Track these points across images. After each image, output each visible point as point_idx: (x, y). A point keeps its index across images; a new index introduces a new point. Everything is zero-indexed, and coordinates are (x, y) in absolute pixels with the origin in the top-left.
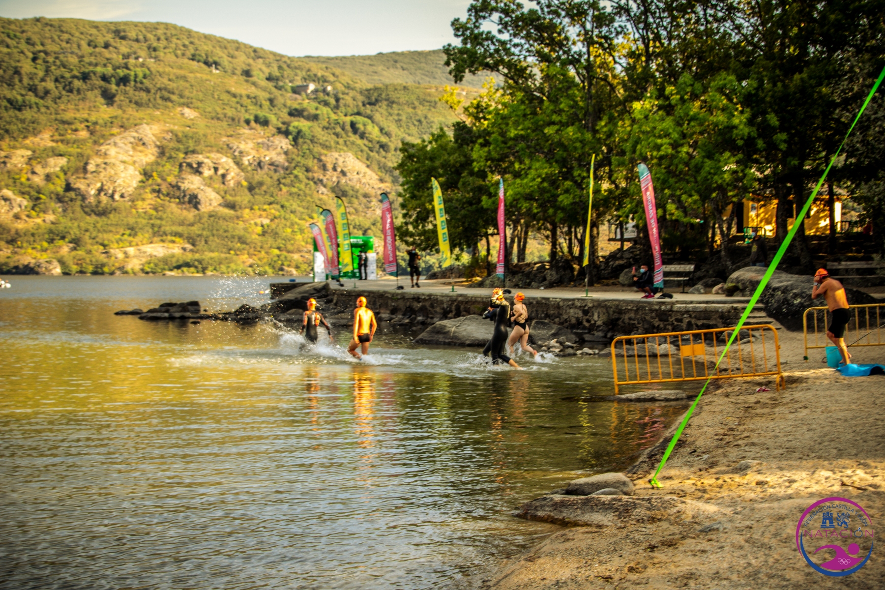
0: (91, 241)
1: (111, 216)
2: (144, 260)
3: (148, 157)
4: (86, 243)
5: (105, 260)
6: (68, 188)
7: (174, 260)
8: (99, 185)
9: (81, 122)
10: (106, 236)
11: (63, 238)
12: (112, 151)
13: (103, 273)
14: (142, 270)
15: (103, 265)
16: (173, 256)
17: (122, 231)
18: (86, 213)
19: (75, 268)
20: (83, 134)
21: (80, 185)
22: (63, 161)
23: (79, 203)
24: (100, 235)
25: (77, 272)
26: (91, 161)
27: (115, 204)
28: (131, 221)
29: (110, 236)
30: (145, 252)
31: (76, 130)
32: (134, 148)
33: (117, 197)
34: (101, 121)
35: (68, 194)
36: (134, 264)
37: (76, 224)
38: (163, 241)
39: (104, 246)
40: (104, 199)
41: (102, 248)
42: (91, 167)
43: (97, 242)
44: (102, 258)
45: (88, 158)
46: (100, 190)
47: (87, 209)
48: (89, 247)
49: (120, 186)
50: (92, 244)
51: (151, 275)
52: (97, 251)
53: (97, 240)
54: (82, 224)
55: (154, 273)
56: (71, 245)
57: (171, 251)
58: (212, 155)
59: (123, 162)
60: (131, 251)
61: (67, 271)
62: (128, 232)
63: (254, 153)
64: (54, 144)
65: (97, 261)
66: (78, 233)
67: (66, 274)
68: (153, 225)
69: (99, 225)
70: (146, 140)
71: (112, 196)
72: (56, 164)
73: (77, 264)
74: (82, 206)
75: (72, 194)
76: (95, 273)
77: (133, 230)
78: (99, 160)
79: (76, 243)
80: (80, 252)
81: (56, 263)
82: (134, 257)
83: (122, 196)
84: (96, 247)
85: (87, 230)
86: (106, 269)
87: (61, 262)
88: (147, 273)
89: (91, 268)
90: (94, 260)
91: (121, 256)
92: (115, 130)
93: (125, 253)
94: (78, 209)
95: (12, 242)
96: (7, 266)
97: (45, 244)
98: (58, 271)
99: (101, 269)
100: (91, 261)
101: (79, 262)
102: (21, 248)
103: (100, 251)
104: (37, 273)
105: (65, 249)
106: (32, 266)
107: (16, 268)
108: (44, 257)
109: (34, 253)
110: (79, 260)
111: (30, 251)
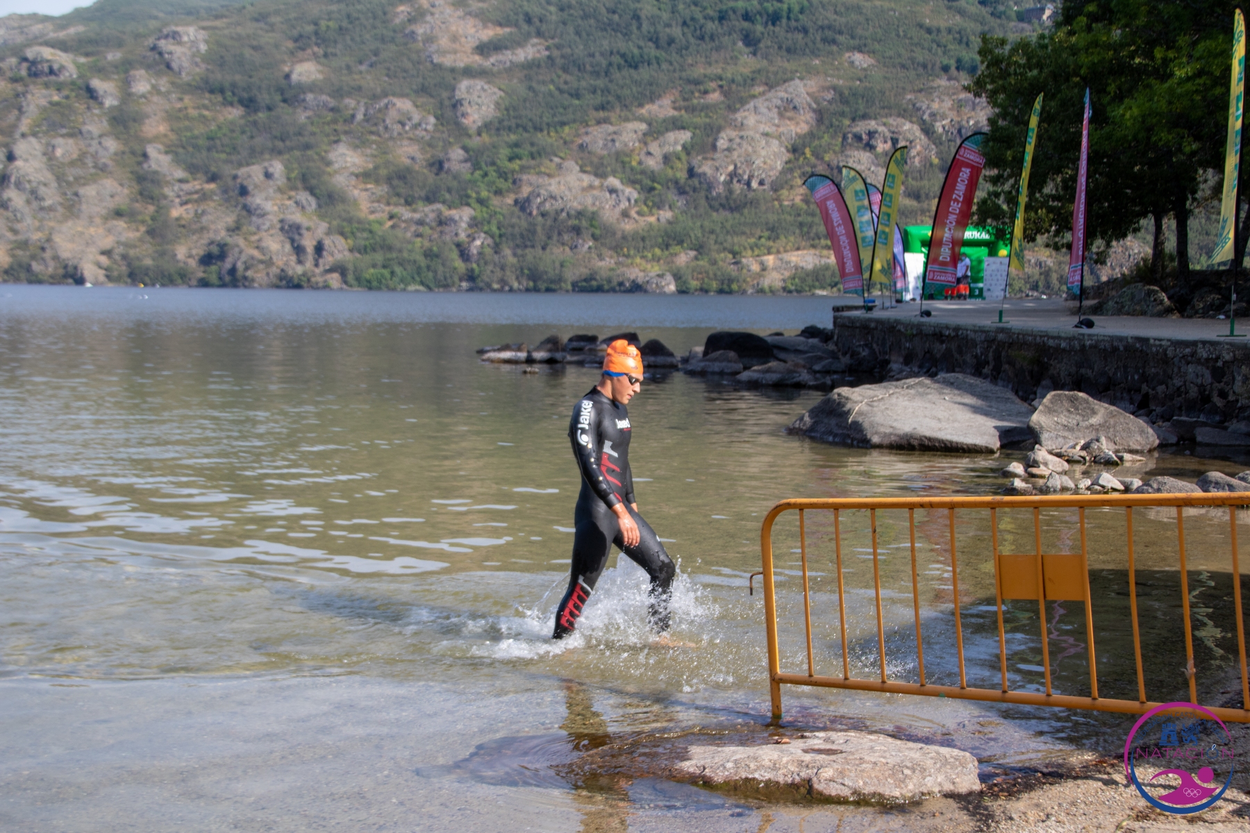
0: (716, 247)
1: (746, 211)
2: (787, 274)
3: (801, 125)
4: (710, 250)
5: (734, 274)
6: (691, 172)
7: (828, 274)
8: (731, 168)
9: (712, 80)
10: (736, 240)
11: (681, 243)
12: (751, 120)
13: (730, 292)
14: (784, 289)
15: (731, 281)
16: (827, 267)
17: (758, 233)
18: (711, 207)
19: (694, 284)
20: (715, 97)
21: (706, 168)
22: (685, 136)
23: (703, 193)
24: (729, 238)
25: (696, 290)
26: (723, 135)
27: (751, 195)
28: (772, 218)
29: (742, 240)
30: (788, 262)
31: (706, 92)
32: (781, 115)
33: (754, 184)
34: (739, 78)
35: (690, 182)
36: (774, 279)
37: (699, 224)
38: (813, 246)
39: (734, 254)
40: (737, 187)
41: (730, 256)
42: (722, 143)
43: (725, 249)
44: (732, 270)
45: (720, 129)
46: (733, 175)
47: (713, 203)
48: (715, 255)
49: (759, 168)
50: (719, 252)
51: (795, 294)
52: (723, 260)
53: (725, 245)
54: (706, 223)
55: (798, 291)
56: (692, 253)
57: (823, 261)
58: (891, 121)
59: (766, 135)
60: (770, 260)
61: (684, 288)
62: (766, 234)
63: (952, 115)
64: (676, 113)
65: (723, 275)
66: (700, 235)
67: (682, 291)
68: (801, 225)
69: (728, 225)
70: (797, 101)
71: (748, 184)
72: (678, 139)
73: (697, 279)
74: (707, 198)
75: (696, 181)
76: (721, 291)
77: (774, 231)
78: (733, 134)
79: (700, 249)
80: (701, 263)
81: (669, 277)
82: (775, 269)
83: (761, 183)
84: (722, 255)
85: (712, 232)
86: (735, 287)
87: (677, 277)
88: (790, 292)
89: (714, 285)
90: (719, 273)
92: (759, 89)
93: (762, 263)
94: (703, 202)
95: (617, 248)
96: (609, 281)
97: (657, 251)
98: (672, 287)
99: (729, 286)
100: (715, 275)
101: (700, 276)
102: (627, 256)
103: (728, 260)
104: (646, 291)
105: (684, 258)
106: (640, 281)
107: (621, 284)
108: (655, 269)
109: (643, 262)
110: (701, 273)
111: (638, 260)
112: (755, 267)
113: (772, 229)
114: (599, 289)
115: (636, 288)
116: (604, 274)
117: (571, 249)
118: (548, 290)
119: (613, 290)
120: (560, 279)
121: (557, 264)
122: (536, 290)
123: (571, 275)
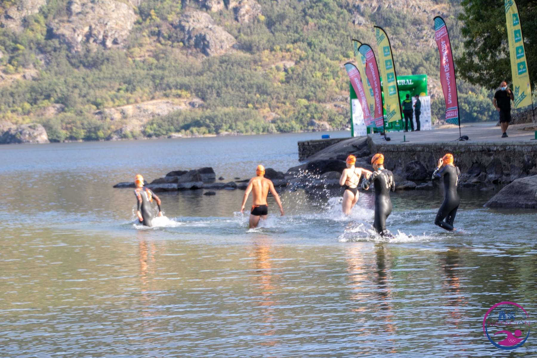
0: (81, 100)
1: (104, 67)
2: (145, 120)
4: (75, 102)
5: (99, 123)
6: (50, 34)
7: (181, 118)
8: (86, 29)
10: (98, 93)
11: (48, 97)
13: (97, 139)
14: (144, 133)
15: (97, 128)
16: (179, 114)
17: (117, 86)
18: (73, 65)
19: (63, 133)
21: (65, 30)
23: (64, 53)
24: (92, 92)
25: (66, 139)
27: (107, 53)
28: (128, 72)
29: (103, 93)
30: (146, 110)
33: (109, 43)
35: (50, 42)
36: (134, 126)
37: (62, 79)
38: (166, 96)
39: (97, 105)
40: (94, 46)
41: (94, 107)
42: (76, 7)
43: (88, 101)
44: (96, 120)
46: (89, 36)
47: (73, 61)
48: (80, 107)
49: (111, 29)
50: (83, 104)
51: (154, 138)
52: (89, 111)
53: (88, 97)
54: (69, 79)
55: (157, 135)
56: (59, 106)
57: (176, 108)
60: (130, 109)
61: (55, 137)
62: (124, 86)
65: (89, 124)
66: (65, 90)
67: (54, 141)
68: (154, 77)
69: (89, 80)
71: (103, 43)
73: (66, 129)
74: (67, 56)
75: (55, 42)
76: (88, 139)
77: (130, 84)
79: (65, 102)
80: (68, 114)
81: (41, 129)
82: (134, 116)
83: (115, 42)
84: (87, 107)
85: (75, 87)
86: (101, 134)
87: (48, 127)
88: (150, 136)
89: (82, 133)
90: (86, 122)
93: (123, 112)
94: (64, 61)
97: (27, 105)
98: (45, 137)
99: (95, 133)
100: (82, 124)
101: (68, 126)
103: (92, 111)
104: (20, 141)
105: (52, 111)
106: (13, 132)
108: (26, 122)
109: (15, 116)
110: (69, 124)
111: (9, 114)
112: (117, 116)
113: (129, 82)
115: (10, 138)
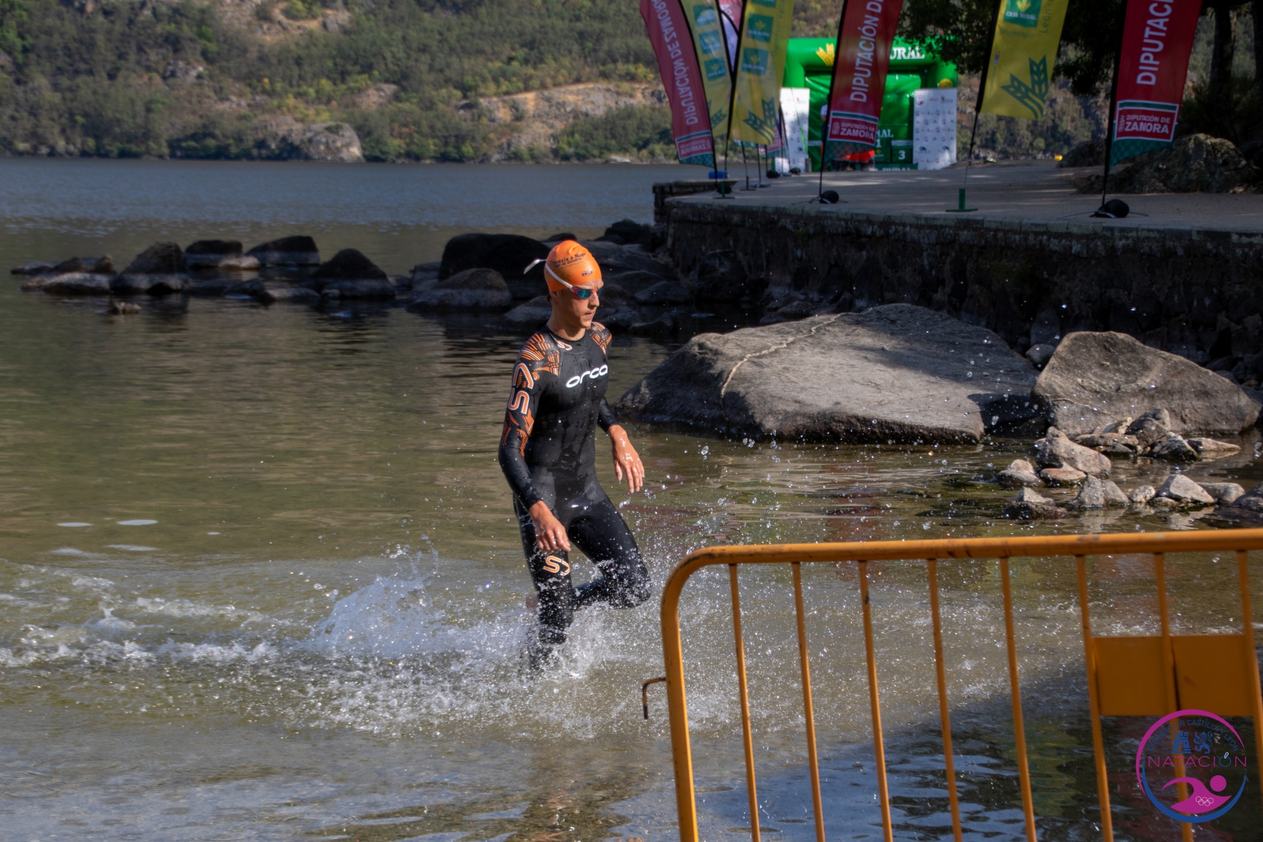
0: (431, 77)
1: (482, 11)
2: (559, 126)
4: (421, 82)
5: (466, 126)
7: (632, 124)
10: (468, 63)
11: (367, 69)
13: (460, 159)
14: (555, 152)
15: (460, 138)
16: (629, 113)
17: (507, 52)
19: (395, 144)
24: (455, 61)
25: (399, 155)
28: (530, 24)
29: (478, 64)
30: (563, 104)
36: (536, 135)
37: (398, 34)
38: (605, 76)
39: (465, 89)
41: (458, 93)
43: (447, 81)
44: (460, 120)
48: (430, 92)
50: (437, 86)
51: (574, 162)
52: (446, 102)
53: (448, 73)
54: (412, 34)
55: (580, 157)
56: (390, 89)
57: (623, 102)
60: (529, 100)
61: (377, 153)
62: (521, 53)
65: (446, 128)
66: (401, 55)
67: (374, 158)
68: (582, 35)
69: (452, 37)
73: (400, 136)
76: (444, 158)
77: (534, 49)
79: (402, 79)
80: (406, 106)
81: (349, 133)
82: (538, 116)
84: (444, 92)
85: (423, 50)
86: (467, 149)
87: (364, 132)
88: (566, 158)
89: (432, 146)
90: (439, 125)
91: (503, 114)
93: (515, 107)
95: (250, 78)
96: (239, 139)
97: (326, 84)
98: (356, 151)
99: (458, 148)
100: (432, 127)
101: (405, 130)
102: (271, 93)
103: (454, 102)
104: (307, 158)
105: (374, 98)
106: (296, 139)
107: (261, 144)
108: (322, 118)
109: (301, 106)
110: (406, 125)
111: (291, 101)
113: (531, 45)
114: (221, 154)
115: (290, 152)
116: (229, 126)
117: (164, 78)
118: (124, 154)
119: (246, 155)
120: (147, 135)
121: (140, 107)
122: (101, 154)
123: (166, 127)
